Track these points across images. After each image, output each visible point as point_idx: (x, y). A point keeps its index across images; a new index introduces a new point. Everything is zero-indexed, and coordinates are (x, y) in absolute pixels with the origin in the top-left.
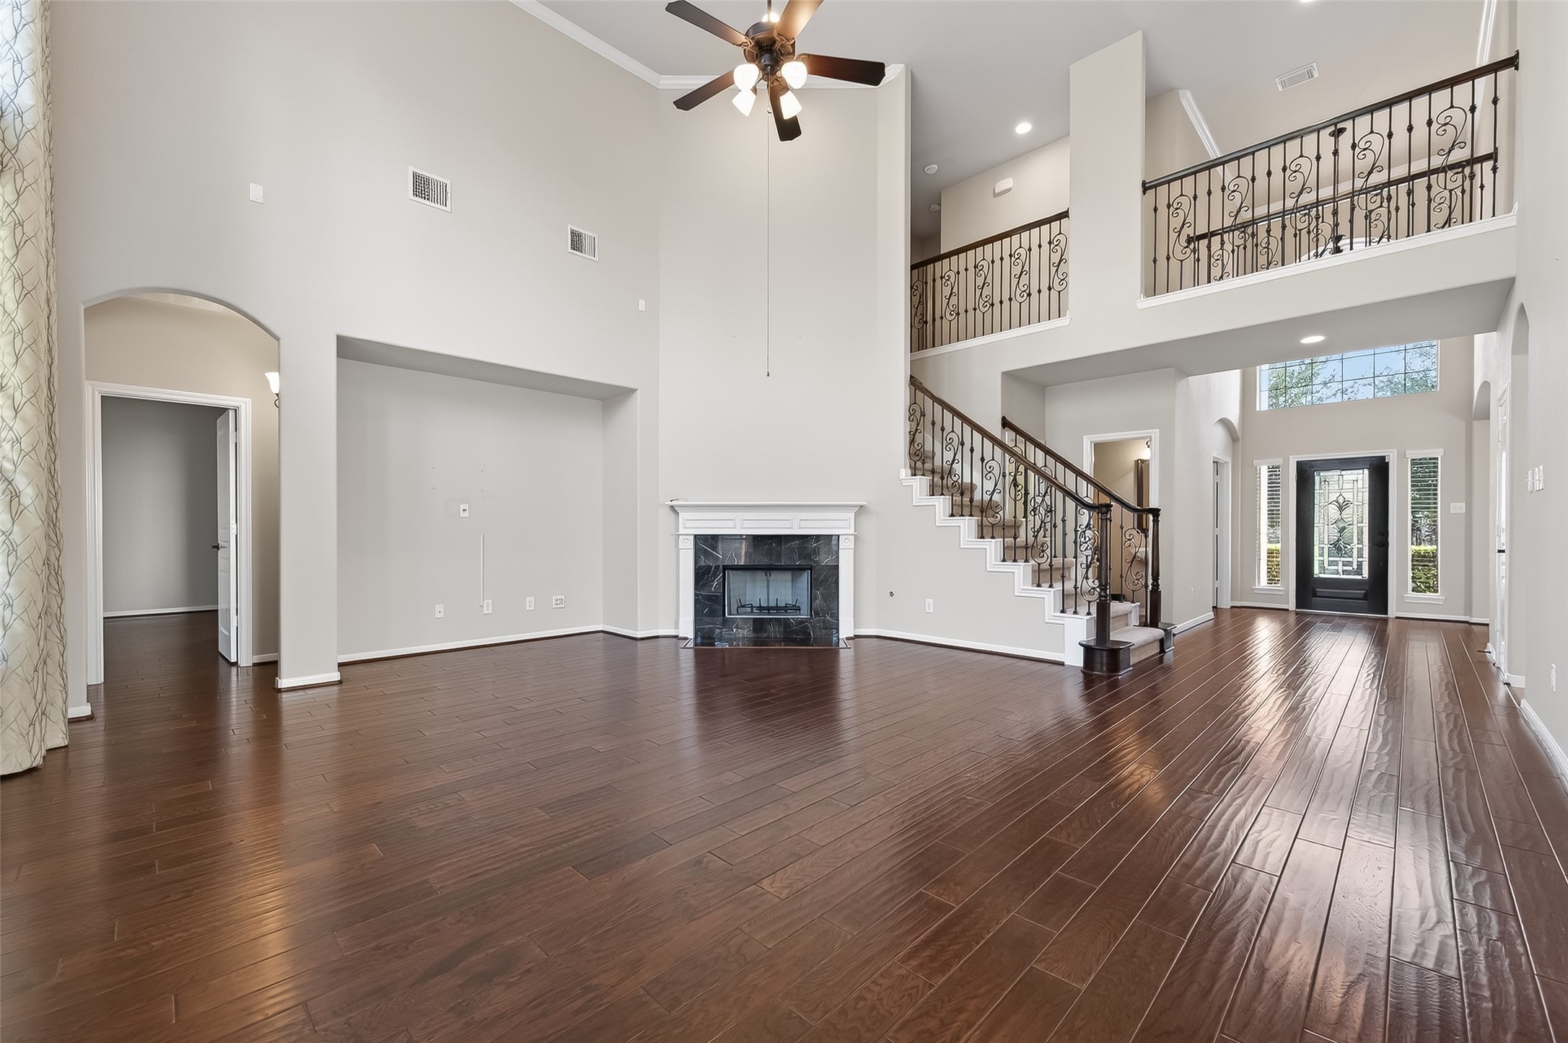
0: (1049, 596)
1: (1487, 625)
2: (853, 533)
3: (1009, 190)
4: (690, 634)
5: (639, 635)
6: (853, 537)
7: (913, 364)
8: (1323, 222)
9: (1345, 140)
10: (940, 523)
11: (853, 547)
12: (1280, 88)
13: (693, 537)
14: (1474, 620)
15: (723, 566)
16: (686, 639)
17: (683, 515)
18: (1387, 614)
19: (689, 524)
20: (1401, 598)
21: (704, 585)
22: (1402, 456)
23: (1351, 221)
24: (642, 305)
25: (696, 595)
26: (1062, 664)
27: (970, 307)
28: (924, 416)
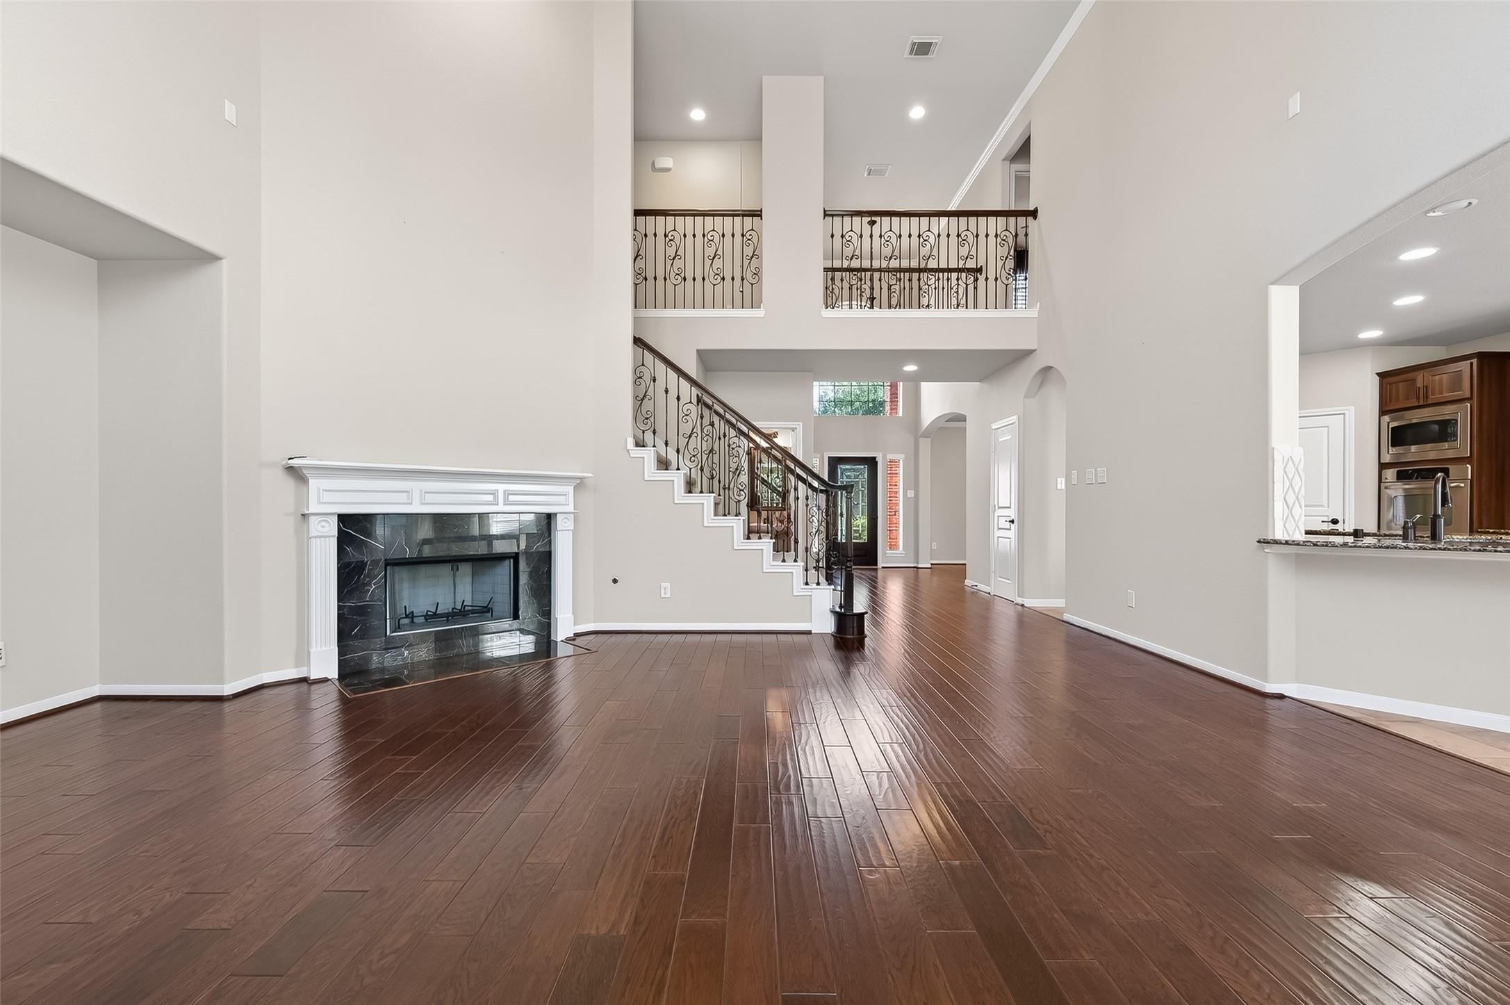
0: (795, 569)
1: (965, 564)
2: (572, 510)
3: (668, 170)
4: (331, 670)
5: (228, 690)
6: (573, 515)
7: (637, 321)
8: (865, 283)
9: (876, 228)
10: (678, 500)
11: (572, 528)
12: (866, 175)
13: (335, 519)
14: (920, 566)
15: (386, 560)
16: (325, 680)
17: (315, 483)
18: (877, 565)
19: (327, 497)
20: (884, 554)
21: (350, 592)
22: (884, 457)
23: (881, 288)
24: (230, 112)
25: (339, 608)
26: (809, 633)
27: (660, 276)
28: (654, 381)
